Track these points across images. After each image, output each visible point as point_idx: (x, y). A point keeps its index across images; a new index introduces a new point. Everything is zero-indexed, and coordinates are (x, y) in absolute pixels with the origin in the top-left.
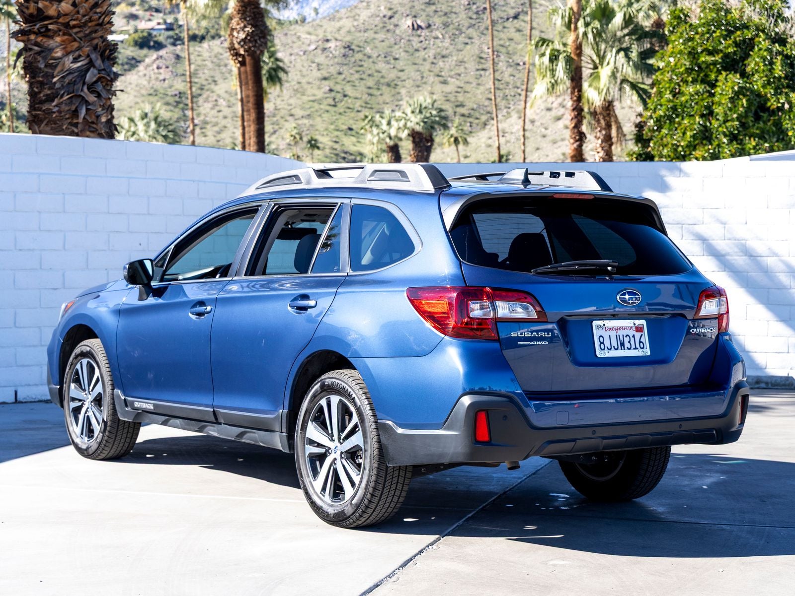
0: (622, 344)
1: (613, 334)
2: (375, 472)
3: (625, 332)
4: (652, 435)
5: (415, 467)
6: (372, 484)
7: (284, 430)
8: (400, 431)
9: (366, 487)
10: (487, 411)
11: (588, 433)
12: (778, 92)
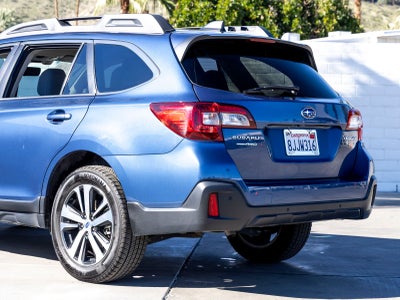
0: (302, 147)
1: (296, 139)
2: (123, 240)
3: (304, 138)
4: (324, 212)
5: (150, 236)
6: (120, 250)
7: (42, 211)
8: (147, 210)
9: (115, 252)
10: (217, 194)
11: (283, 210)
12: (257, 8)
